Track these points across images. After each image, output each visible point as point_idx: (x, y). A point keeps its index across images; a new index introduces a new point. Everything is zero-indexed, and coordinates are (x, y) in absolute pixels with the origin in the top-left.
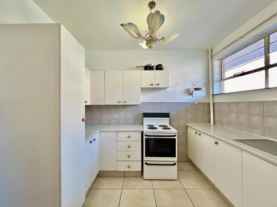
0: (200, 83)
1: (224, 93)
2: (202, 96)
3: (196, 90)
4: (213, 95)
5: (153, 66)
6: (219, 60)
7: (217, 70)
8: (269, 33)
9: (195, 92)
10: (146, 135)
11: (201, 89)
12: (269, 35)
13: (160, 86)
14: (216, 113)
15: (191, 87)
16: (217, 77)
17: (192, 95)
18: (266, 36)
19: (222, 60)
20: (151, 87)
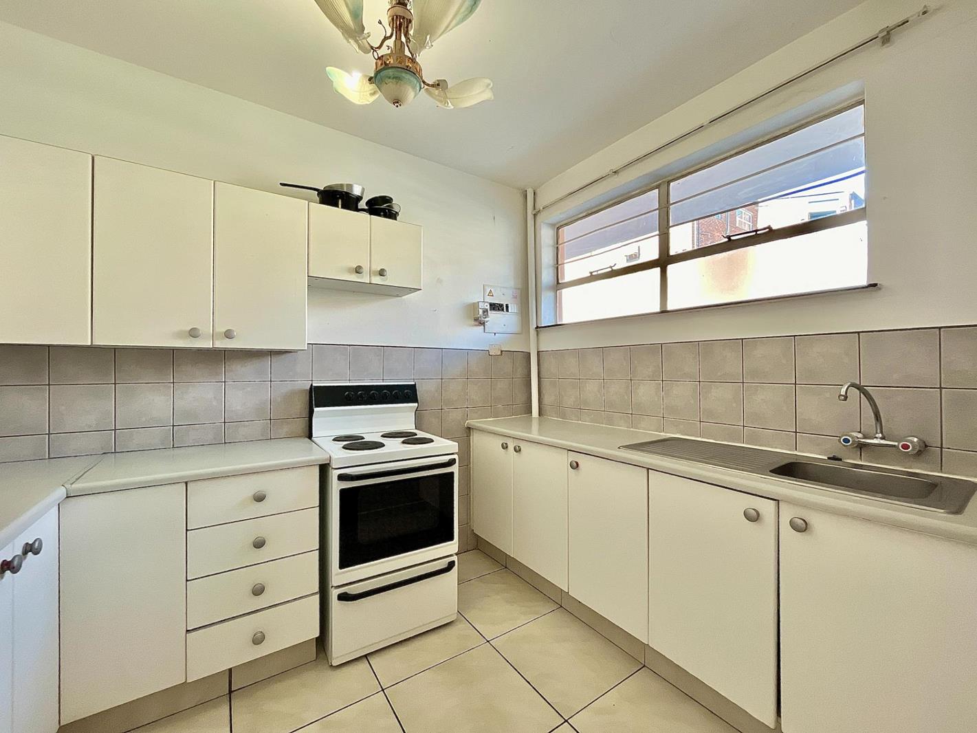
0: (504, 287)
1: (563, 323)
2: (509, 331)
3: (494, 309)
4: (537, 327)
5: (359, 198)
6: (552, 225)
7: (547, 257)
8: (670, 178)
9: (493, 315)
10: (342, 478)
11: (507, 310)
12: (669, 183)
13: (389, 281)
14: (545, 382)
15: (482, 300)
16: (547, 276)
17: (483, 324)
18: (662, 183)
19: (558, 229)
20: (354, 278)
